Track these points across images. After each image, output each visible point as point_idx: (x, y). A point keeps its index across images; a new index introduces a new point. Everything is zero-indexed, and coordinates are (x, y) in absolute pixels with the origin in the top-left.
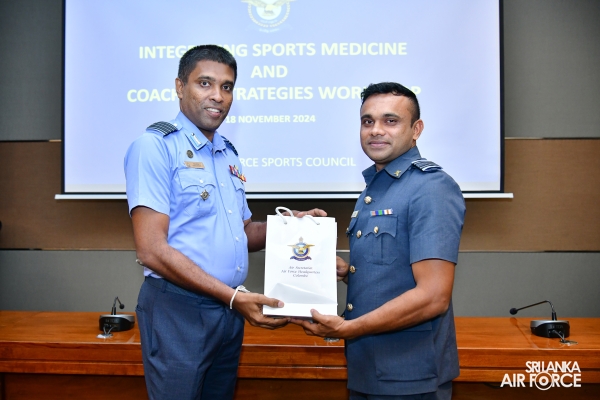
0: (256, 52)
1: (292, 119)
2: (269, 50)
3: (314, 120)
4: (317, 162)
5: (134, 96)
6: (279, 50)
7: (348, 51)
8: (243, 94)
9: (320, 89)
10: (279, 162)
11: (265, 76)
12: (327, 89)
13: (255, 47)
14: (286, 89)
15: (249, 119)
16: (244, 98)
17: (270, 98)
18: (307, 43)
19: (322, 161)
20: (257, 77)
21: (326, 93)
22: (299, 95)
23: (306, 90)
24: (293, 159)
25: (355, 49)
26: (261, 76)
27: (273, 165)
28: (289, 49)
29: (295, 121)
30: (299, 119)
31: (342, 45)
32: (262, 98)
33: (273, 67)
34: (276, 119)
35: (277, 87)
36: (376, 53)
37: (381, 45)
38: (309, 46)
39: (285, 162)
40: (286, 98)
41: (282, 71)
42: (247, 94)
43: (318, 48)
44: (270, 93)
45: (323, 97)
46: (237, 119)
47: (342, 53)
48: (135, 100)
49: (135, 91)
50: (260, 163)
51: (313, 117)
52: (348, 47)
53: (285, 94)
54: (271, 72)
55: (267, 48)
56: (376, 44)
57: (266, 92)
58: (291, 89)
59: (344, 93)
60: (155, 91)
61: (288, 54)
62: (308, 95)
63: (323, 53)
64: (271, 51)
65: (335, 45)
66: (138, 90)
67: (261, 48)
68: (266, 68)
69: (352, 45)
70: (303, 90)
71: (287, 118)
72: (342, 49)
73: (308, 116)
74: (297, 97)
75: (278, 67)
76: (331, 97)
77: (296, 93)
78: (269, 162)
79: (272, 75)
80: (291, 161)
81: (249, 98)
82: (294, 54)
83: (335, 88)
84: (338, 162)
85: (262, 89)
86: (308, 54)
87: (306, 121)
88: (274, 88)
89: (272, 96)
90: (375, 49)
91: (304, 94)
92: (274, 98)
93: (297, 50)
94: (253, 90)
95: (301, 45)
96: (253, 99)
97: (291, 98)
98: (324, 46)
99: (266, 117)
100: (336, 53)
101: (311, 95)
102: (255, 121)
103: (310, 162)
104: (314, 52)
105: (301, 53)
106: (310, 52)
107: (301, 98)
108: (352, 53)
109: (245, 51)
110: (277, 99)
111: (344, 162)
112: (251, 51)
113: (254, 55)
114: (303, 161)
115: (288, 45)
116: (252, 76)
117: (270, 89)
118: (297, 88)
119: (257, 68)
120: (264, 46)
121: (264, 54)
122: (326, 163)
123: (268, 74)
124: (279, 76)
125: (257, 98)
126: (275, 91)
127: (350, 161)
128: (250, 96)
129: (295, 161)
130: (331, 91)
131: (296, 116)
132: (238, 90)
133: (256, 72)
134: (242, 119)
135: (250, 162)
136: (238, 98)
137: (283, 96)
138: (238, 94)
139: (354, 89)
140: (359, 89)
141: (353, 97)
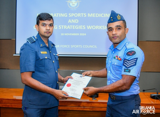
0: (70, 16)
1: (79, 34)
2: (73, 15)
3: (85, 35)
4: (86, 46)
6: (76, 15)
7: (95, 16)
8: (66, 27)
9: (87, 26)
11: (72, 22)
12: (89, 26)
13: (69, 14)
15: (67, 34)
16: (66, 28)
17: (73, 28)
18: (84, 13)
19: (87, 46)
20: (70, 22)
21: (89, 27)
22: (82, 28)
23: (83, 26)
25: (97, 15)
26: (71, 22)
27: (74, 47)
28: (79, 15)
29: (80, 35)
30: (81, 34)
31: (94, 14)
32: (71, 28)
33: (74, 20)
34: (75, 34)
35: (75, 26)
36: (103, 17)
37: (105, 14)
38: (84, 14)
39: (77, 46)
40: (78, 28)
41: (77, 21)
42: (67, 27)
43: (87, 15)
44: (73, 27)
45: (88, 28)
46: (64, 34)
47: (94, 16)
50: (70, 46)
52: (95, 15)
53: (78, 27)
54: (74, 21)
55: (73, 14)
56: (103, 14)
57: (72, 27)
58: (79, 26)
59: (94, 27)
61: (78, 16)
62: (84, 28)
63: (88, 16)
64: (74, 15)
65: (92, 14)
67: (71, 15)
68: (72, 20)
69: (96, 14)
70: (82, 27)
71: (78, 34)
72: (94, 15)
74: (81, 28)
75: (76, 20)
77: (80, 27)
78: (73, 46)
79: (74, 22)
80: (79, 46)
81: (67, 28)
82: (80, 16)
83: (91, 26)
84: (92, 47)
85: (71, 26)
86: (84, 16)
87: (83, 35)
89: (74, 28)
90: (103, 15)
93: (81, 15)
94: (69, 26)
95: (82, 14)
96: (68, 29)
97: (79, 28)
98: (89, 14)
99: (72, 34)
100: (92, 16)
101: (85, 28)
103: (84, 46)
104: (86, 16)
105: (82, 16)
106: (85, 16)
108: (96, 16)
109: (67, 15)
110: (75, 29)
111: (94, 47)
112: (68, 15)
113: (69, 16)
114: (82, 46)
115: (79, 14)
117: (73, 26)
119: (70, 20)
120: (72, 14)
121: (72, 16)
122: (89, 47)
123: (73, 22)
124: (76, 22)
125: (70, 28)
126: (75, 27)
127: (95, 47)
128: (68, 28)
129: (80, 46)
130: (90, 27)
131: (80, 34)
132: (65, 26)
133: (70, 21)
134: (66, 34)
135: (68, 46)
136: (65, 28)
137: (77, 28)
138: (65, 27)
139: (97, 26)
140: (98, 26)
141: (97, 29)
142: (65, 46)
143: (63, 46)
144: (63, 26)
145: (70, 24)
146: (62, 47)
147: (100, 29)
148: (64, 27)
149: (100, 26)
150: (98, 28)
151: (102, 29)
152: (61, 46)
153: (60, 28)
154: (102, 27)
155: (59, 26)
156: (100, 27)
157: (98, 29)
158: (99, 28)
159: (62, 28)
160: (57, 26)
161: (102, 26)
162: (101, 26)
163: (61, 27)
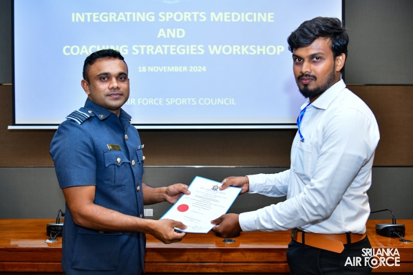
0: (162, 19)
1: (189, 69)
2: (171, 17)
3: (205, 70)
4: (207, 101)
5: (68, 50)
6: (178, 16)
7: (230, 18)
8: (151, 50)
9: (210, 46)
10: (178, 101)
11: (168, 36)
12: (215, 47)
13: (160, 14)
14: (184, 46)
15: (156, 69)
16: (153, 53)
17: (172, 53)
18: (200, 12)
19: (211, 101)
20: (162, 37)
21: (214, 50)
22: (194, 51)
23: (199, 47)
24: (189, 99)
25: (236, 17)
26: (165, 37)
28: (186, 16)
29: (190, 70)
30: (193, 69)
31: (226, 14)
32: (166, 53)
33: (174, 30)
34: (176, 69)
35: (178, 45)
36: (251, 20)
37: (255, 14)
38: (201, 14)
39: (184, 101)
40: (184, 53)
41: (181, 33)
42: (154, 50)
43: (208, 16)
44: (172, 50)
45: (212, 53)
46: (147, 69)
47: (226, 20)
48: (69, 54)
49: (69, 47)
50: (164, 102)
51: (204, 67)
52: (230, 15)
53: (184, 50)
54: (172, 33)
56: (251, 14)
57: (169, 49)
58: (188, 46)
59: (227, 50)
60: (84, 47)
61: (185, 20)
62: (201, 52)
63: (212, 20)
64: (173, 18)
65: (221, 14)
66: (71, 46)
67: (165, 15)
68: (169, 30)
69: (233, 14)
70: (196, 48)
71: (185, 69)
72: (226, 17)
73: (200, 67)
74: (192, 53)
75: (178, 30)
76: (218, 53)
77: (191, 50)
79: (173, 36)
80: (187, 101)
81: (156, 53)
82: (190, 20)
83: (220, 46)
84: (222, 102)
85: (166, 47)
86: (201, 20)
87: (199, 71)
88: (175, 46)
89: (174, 51)
90: (251, 17)
91: (198, 51)
92: (175, 53)
93: (192, 17)
94: (159, 47)
95: (195, 14)
96: (159, 54)
97: (188, 53)
98: (213, 14)
99: (169, 68)
100: (221, 20)
101: (203, 52)
102: (161, 71)
103: (202, 101)
104: (205, 19)
105: (195, 19)
107: (196, 53)
108: (233, 20)
110: (177, 54)
111: (228, 101)
112: (157, 17)
113: (160, 20)
114: (197, 101)
115: (185, 13)
116: (159, 37)
117: (172, 46)
118: (192, 46)
119: (162, 30)
120: (168, 13)
121: (167, 20)
122: (214, 102)
123: (170, 35)
124: (178, 36)
125: (162, 53)
126: (176, 48)
127: (232, 102)
128: (157, 51)
129: (191, 101)
130: (218, 48)
131: (192, 67)
132: (148, 46)
133: (161, 33)
134: (151, 69)
135: (157, 102)
136: (148, 53)
137: (182, 52)
138: (148, 50)
139: (234, 47)
140: (239, 47)
141: (234, 53)
142: (151, 101)
143: (145, 101)
144: (142, 47)
145: (163, 41)
146: (141, 103)
147: (243, 53)
148: (145, 49)
149: (243, 47)
150: (238, 50)
151: (247, 53)
152: (139, 102)
153: (135, 52)
154: (248, 50)
155: (134, 48)
156: (244, 49)
157: (239, 53)
158: (241, 50)
159: (142, 53)
160: (127, 46)
161: (250, 46)
162: (247, 46)
163: (140, 49)
